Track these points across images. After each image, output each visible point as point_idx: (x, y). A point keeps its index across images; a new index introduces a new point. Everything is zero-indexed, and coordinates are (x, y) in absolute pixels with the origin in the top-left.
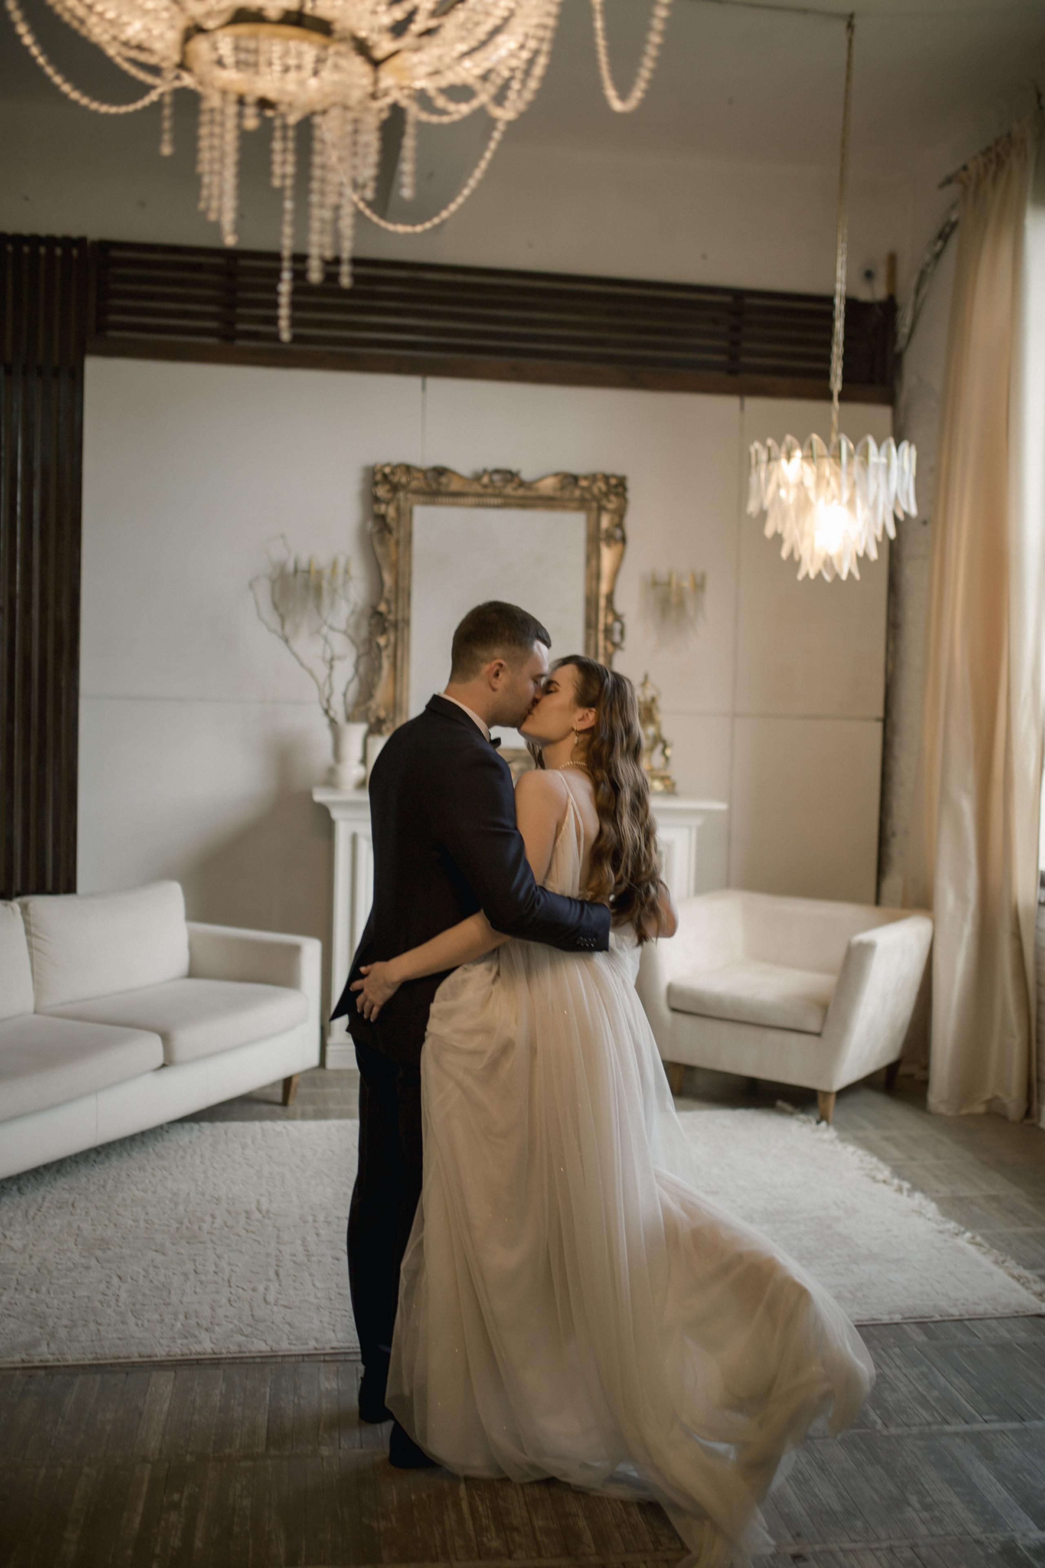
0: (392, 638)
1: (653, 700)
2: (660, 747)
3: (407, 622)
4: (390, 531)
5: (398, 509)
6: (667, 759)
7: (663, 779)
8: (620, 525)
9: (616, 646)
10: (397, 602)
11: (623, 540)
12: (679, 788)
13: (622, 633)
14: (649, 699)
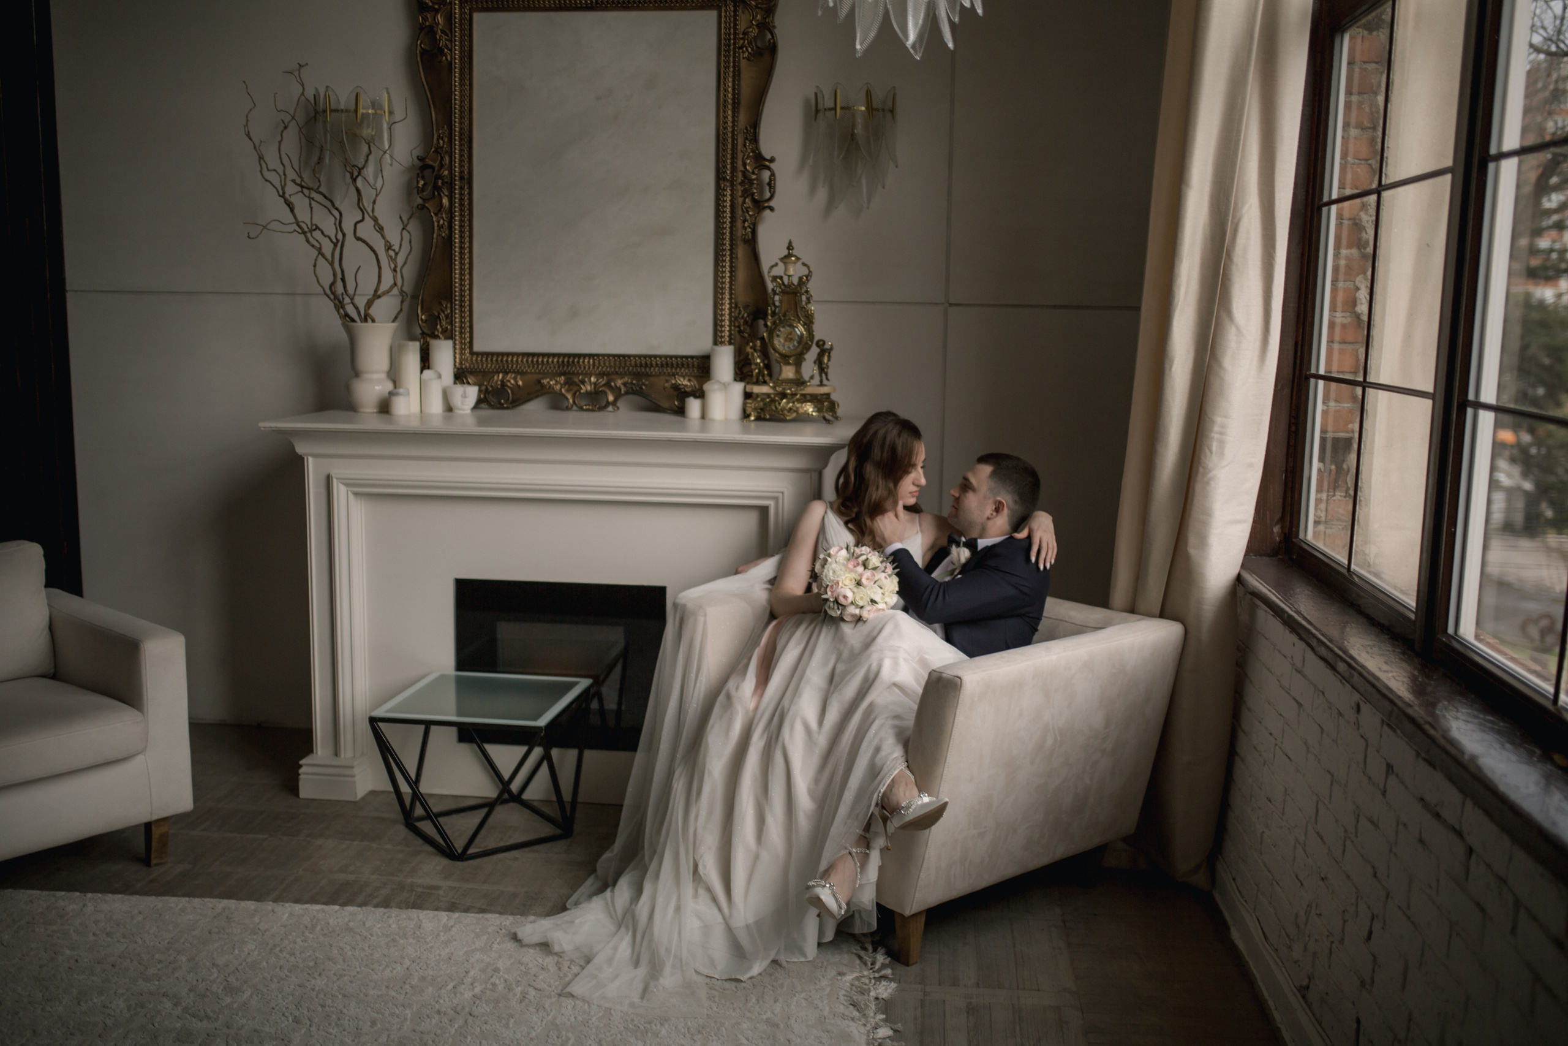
0: (445, 201)
1: (801, 282)
2: (814, 351)
3: (468, 180)
4: (441, 51)
5: (449, 18)
6: (822, 369)
7: (814, 399)
8: (766, 27)
9: (760, 206)
10: (451, 155)
11: (773, 49)
12: (840, 412)
13: (771, 185)
14: (795, 281)
